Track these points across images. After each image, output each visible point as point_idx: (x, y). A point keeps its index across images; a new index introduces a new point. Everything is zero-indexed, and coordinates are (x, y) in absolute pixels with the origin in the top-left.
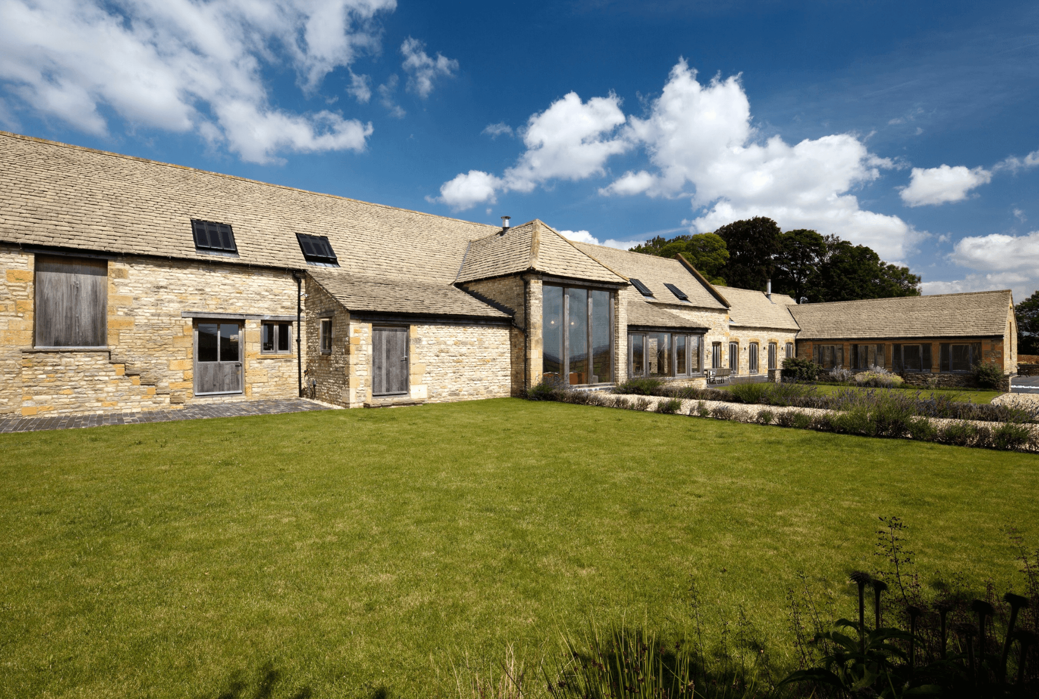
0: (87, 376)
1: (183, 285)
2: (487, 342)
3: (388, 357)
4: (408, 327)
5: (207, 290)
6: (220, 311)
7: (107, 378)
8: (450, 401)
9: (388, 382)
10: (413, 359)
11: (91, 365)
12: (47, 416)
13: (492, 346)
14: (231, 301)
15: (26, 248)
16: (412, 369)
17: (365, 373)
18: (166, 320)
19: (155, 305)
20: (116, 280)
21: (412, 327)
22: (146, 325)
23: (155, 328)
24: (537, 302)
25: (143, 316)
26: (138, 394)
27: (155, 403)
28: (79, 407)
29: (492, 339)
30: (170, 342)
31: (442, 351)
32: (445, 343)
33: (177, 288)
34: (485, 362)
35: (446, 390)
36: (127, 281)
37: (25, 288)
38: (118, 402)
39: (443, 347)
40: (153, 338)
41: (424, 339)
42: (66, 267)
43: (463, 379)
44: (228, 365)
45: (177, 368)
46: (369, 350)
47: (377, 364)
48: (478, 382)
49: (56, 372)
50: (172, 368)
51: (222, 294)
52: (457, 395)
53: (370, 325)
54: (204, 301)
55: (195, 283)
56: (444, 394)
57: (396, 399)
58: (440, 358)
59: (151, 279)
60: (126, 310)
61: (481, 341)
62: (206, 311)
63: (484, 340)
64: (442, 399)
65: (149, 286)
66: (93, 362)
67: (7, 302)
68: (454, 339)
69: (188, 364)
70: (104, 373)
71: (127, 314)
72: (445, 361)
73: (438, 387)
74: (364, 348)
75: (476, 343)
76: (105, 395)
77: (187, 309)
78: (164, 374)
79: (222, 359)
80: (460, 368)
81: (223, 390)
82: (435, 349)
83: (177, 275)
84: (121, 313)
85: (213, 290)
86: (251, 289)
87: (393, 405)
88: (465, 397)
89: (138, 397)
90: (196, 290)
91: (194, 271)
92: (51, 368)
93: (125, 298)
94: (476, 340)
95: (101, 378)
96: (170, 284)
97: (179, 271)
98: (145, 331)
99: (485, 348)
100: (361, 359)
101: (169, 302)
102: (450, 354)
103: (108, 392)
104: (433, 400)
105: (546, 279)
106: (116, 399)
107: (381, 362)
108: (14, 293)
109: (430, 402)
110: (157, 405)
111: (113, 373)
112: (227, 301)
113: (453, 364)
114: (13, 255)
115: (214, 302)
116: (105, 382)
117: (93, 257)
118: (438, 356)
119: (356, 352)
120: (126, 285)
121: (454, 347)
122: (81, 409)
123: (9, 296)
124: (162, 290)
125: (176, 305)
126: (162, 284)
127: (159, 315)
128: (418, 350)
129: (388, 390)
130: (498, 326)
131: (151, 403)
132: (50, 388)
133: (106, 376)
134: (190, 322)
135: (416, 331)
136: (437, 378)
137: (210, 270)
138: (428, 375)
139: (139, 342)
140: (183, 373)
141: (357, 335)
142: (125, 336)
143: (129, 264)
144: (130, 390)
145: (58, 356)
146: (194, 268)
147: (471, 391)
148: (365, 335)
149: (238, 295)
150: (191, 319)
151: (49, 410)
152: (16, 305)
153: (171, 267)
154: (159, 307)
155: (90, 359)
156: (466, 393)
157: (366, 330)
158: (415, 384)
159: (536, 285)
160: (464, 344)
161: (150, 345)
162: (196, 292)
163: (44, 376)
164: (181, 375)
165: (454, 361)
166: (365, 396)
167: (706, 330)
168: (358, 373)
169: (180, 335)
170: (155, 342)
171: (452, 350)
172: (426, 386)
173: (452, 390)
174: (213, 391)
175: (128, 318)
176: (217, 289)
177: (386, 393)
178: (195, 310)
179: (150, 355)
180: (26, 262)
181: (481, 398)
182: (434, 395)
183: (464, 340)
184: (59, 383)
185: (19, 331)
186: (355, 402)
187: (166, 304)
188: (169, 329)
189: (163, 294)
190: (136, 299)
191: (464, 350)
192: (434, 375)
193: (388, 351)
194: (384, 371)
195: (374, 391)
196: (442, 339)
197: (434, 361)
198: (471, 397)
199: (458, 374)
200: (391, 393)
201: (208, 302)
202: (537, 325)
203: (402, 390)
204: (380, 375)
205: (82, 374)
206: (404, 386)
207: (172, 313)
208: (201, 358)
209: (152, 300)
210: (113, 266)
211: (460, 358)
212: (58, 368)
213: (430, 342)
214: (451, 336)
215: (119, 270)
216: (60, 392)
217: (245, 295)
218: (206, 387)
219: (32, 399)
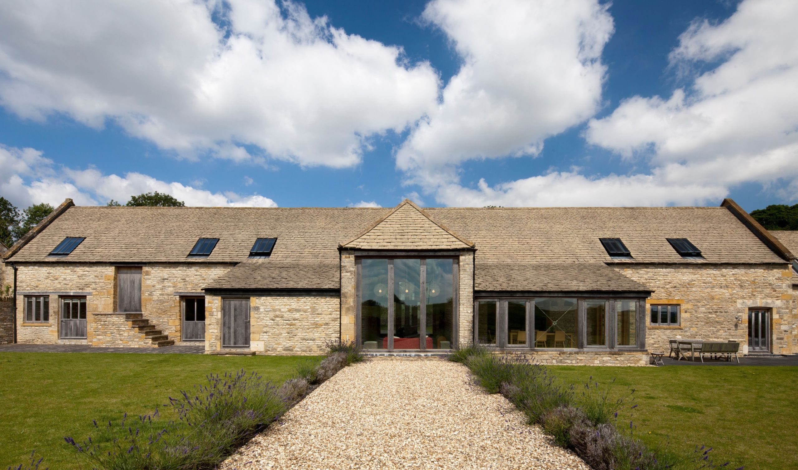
0: (117, 327)
1: (176, 277)
2: (320, 309)
3: (235, 320)
4: (249, 298)
5: (187, 279)
6: (194, 291)
7: (124, 329)
8: (284, 355)
9: (235, 337)
10: (253, 322)
11: (118, 322)
12: (101, 346)
13: (325, 313)
14: (200, 285)
15: (111, 264)
16: (252, 329)
17: (216, 331)
18: (166, 297)
19: (162, 289)
20: (145, 277)
21: (252, 298)
22: (157, 300)
23: (162, 302)
24: (349, 274)
25: (157, 295)
26: (137, 338)
27: (145, 343)
28: (113, 343)
29: (325, 307)
30: (168, 309)
31: (277, 316)
32: (280, 310)
33: (172, 279)
34: (317, 325)
35: (280, 346)
36: (150, 277)
37: (110, 283)
38: (129, 341)
39: (278, 313)
40: (161, 307)
41: (261, 307)
42: (129, 271)
43: (296, 338)
44: (200, 323)
45: (172, 324)
46: (219, 315)
47: (227, 325)
48: (311, 341)
49: (105, 325)
50: (170, 324)
51: (195, 281)
52: (292, 350)
53: (219, 298)
54: (185, 286)
55: (181, 276)
56: (278, 349)
57: (239, 350)
58: (275, 321)
59: (161, 275)
60: (149, 292)
61: (314, 310)
62: (186, 291)
63: (317, 308)
64: (278, 353)
65: (159, 279)
66: (119, 320)
67: (104, 291)
68: (289, 307)
69: (178, 322)
70: (123, 326)
71: (149, 295)
72: (280, 324)
73: (274, 344)
74: (215, 314)
75: (309, 310)
76: (124, 337)
77: (176, 291)
78: (166, 327)
79: (198, 320)
80: (294, 329)
81: (197, 338)
82: (272, 315)
83: (173, 272)
84: (147, 294)
85: (190, 279)
86: (211, 277)
87: (227, 354)
88: (298, 353)
89: (137, 340)
90: (182, 279)
91: (181, 268)
92: (103, 323)
93: (148, 286)
94: (309, 307)
95: (122, 329)
96: (169, 277)
97: (174, 269)
98: (157, 303)
99: (318, 314)
100: (213, 321)
101: (168, 287)
102: (284, 319)
103: (125, 336)
104: (269, 353)
105: (359, 254)
106: (128, 340)
107: (230, 324)
108: (107, 286)
109: (266, 354)
110: (145, 344)
111: (127, 326)
112: (197, 285)
113: (288, 326)
114: (107, 268)
115: (190, 286)
116: (124, 331)
117: (136, 265)
118: (273, 320)
119: (209, 317)
120: (150, 279)
121: (288, 313)
122: (114, 344)
123: (105, 288)
124: (165, 281)
125: (171, 289)
126: (166, 277)
127: (163, 295)
128: (256, 316)
129: (235, 343)
130: (331, 296)
131: (143, 343)
132: (103, 332)
133: (124, 327)
134: (178, 298)
135: (255, 301)
136: (272, 337)
137: (189, 267)
138: (265, 334)
139: (155, 310)
140: (175, 327)
141: (210, 305)
142: (149, 307)
143: (151, 267)
144: (134, 336)
145: (106, 317)
146: (181, 267)
147: (305, 349)
148: (216, 305)
149: (203, 281)
150: (178, 296)
151: (102, 343)
152: (108, 292)
153: (170, 267)
154: (163, 290)
155: (117, 319)
156: (298, 349)
157: (216, 301)
158: (253, 340)
159: (347, 260)
160: (298, 310)
161: (160, 311)
162: (182, 281)
163: (100, 327)
164: (174, 328)
165: (288, 324)
166: (215, 346)
167: (648, 293)
168: (211, 331)
169: (173, 305)
170: (162, 309)
171: (285, 315)
172: (264, 342)
173: (286, 346)
174: (192, 338)
175: (150, 297)
176: (192, 279)
177: (233, 345)
178: (180, 291)
179: (160, 317)
180: (110, 271)
181: (313, 354)
182: (270, 349)
183: (298, 307)
184: (106, 330)
185: (108, 304)
186: (208, 350)
187: (167, 289)
188: (168, 302)
189: (166, 283)
190: (154, 286)
191: (297, 315)
192: (270, 334)
193: (235, 316)
194: (232, 330)
195: (224, 344)
196: (276, 307)
197: (270, 324)
198: (304, 353)
199: (291, 335)
200: (237, 346)
201: (188, 286)
202: (348, 295)
203: (246, 344)
204: (229, 333)
205: (115, 326)
206: (247, 342)
207: (169, 293)
208: (187, 319)
209: (161, 286)
210: (145, 269)
211: (293, 322)
212: (106, 323)
213: (266, 310)
214: (285, 305)
215: (147, 271)
216: (107, 335)
217: (207, 281)
218: (189, 336)
219: (96, 338)
